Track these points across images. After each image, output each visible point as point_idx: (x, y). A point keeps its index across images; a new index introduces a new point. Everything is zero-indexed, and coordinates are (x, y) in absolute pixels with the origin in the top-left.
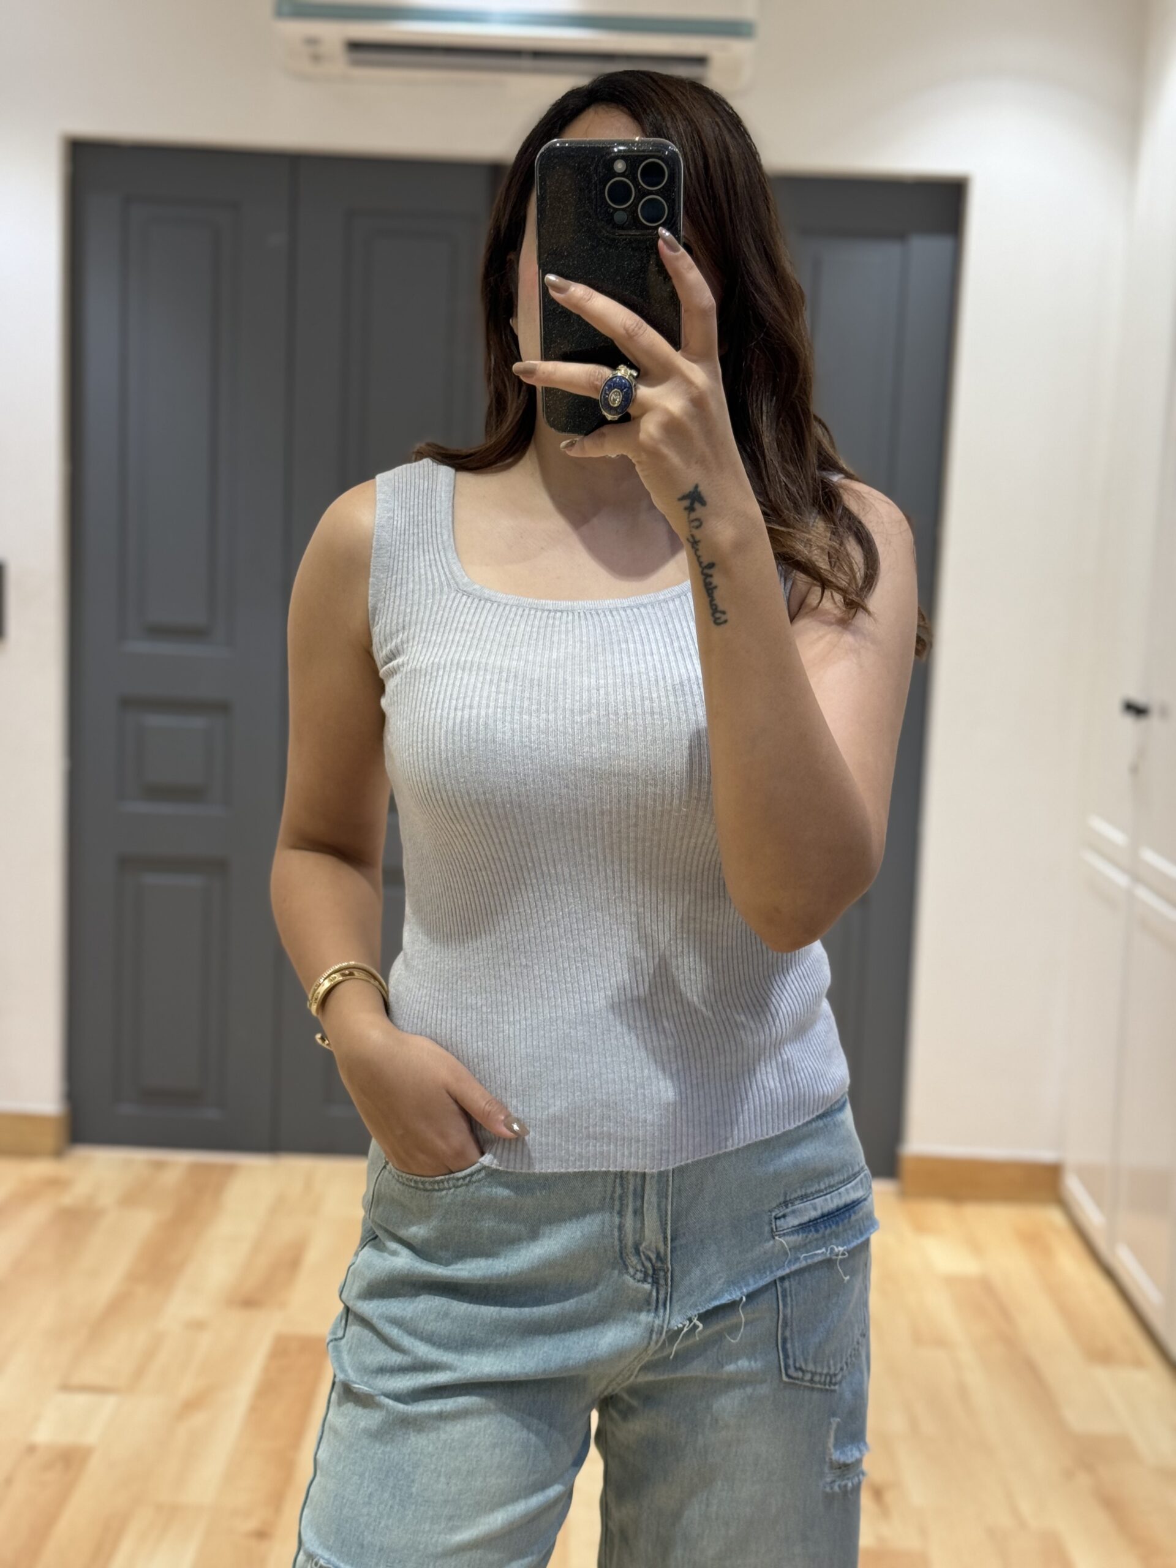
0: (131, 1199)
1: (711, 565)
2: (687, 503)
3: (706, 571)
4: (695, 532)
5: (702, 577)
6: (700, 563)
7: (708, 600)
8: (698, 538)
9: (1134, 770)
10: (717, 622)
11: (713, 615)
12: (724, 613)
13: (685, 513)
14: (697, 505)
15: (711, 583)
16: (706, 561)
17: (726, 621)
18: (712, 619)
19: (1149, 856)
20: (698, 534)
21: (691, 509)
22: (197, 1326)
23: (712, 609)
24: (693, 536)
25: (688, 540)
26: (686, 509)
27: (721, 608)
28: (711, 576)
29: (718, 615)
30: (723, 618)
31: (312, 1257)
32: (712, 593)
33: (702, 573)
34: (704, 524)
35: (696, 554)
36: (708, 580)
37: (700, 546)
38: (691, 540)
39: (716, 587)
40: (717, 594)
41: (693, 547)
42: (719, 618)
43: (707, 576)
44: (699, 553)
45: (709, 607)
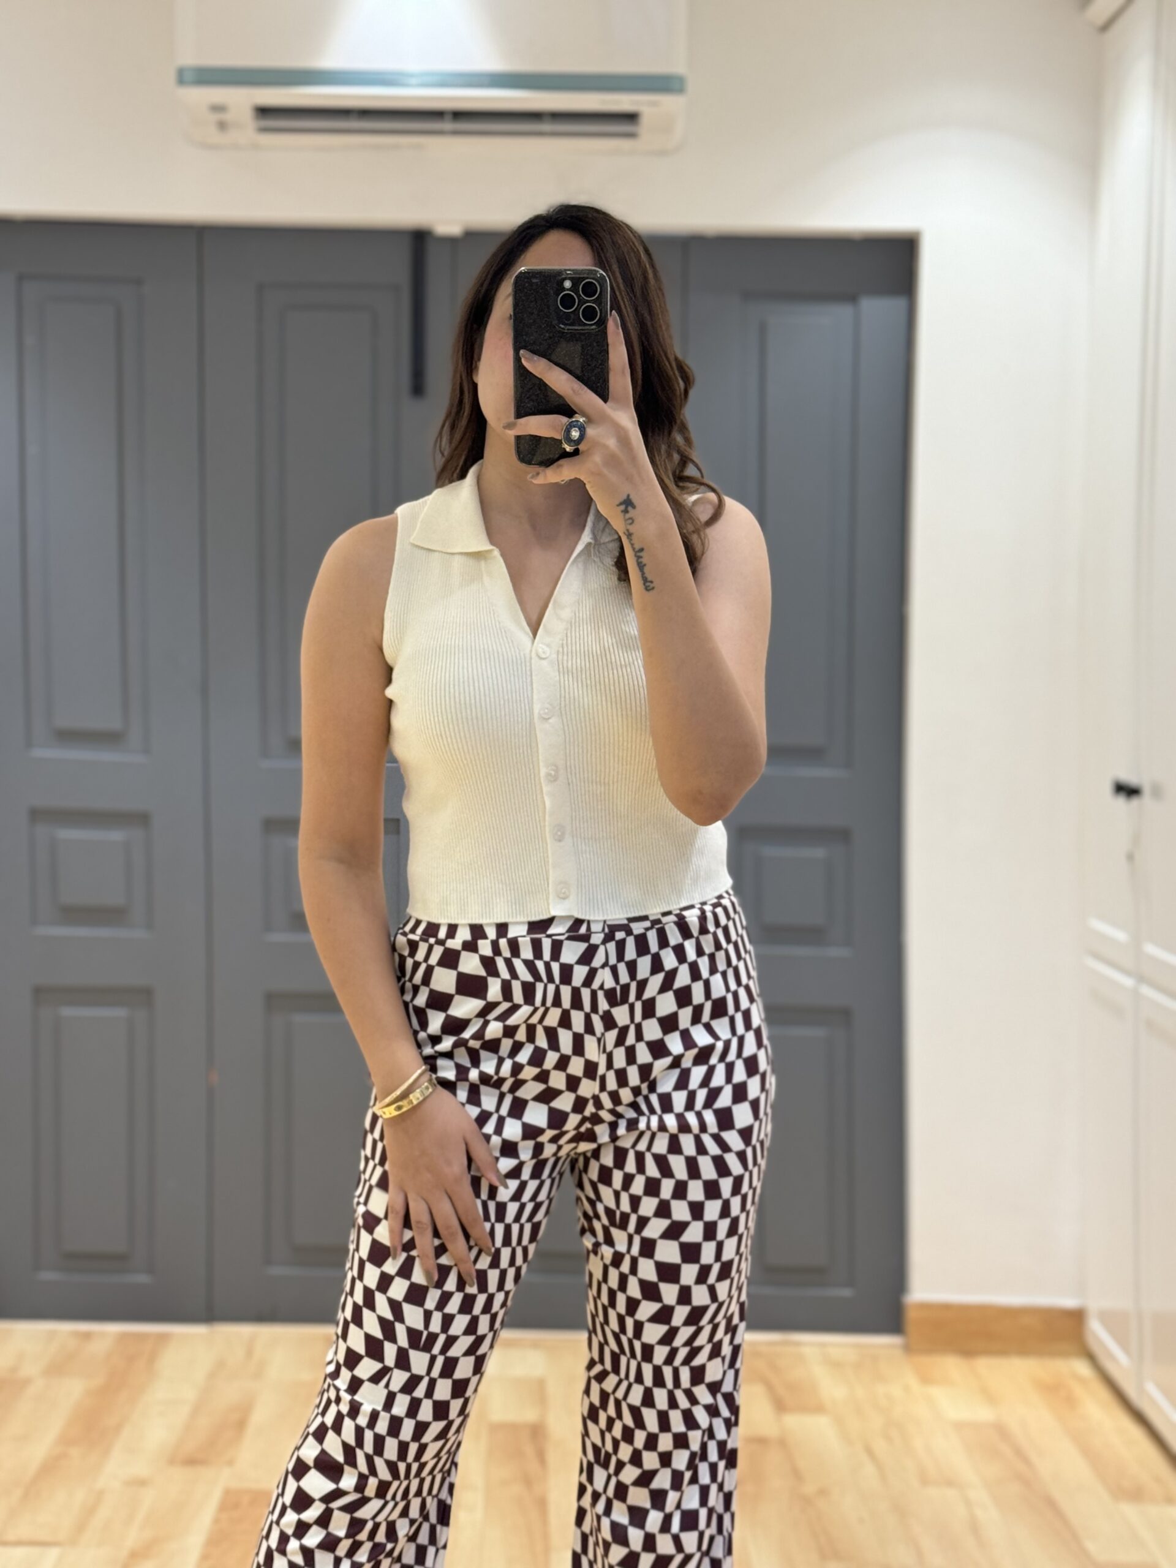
0: (57, 1369)
1: (642, 550)
2: (623, 507)
3: (638, 554)
4: (629, 527)
5: (635, 559)
6: (634, 549)
7: (640, 574)
8: (631, 531)
9: (1130, 857)
10: (647, 589)
11: (644, 584)
12: (652, 582)
13: (622, 514)
14: (630, 508)
15: (641, 562)
16: (637, 547)
17: (653, 588)
18: (643, 587)
19: (1150, 949)
20: (632, 529)
21: (626, 511)
22: (141, 1483)
23: (644, 580)
24: (628, 530)
25: (624, 533)
26: (622, 511)
27: (649, 579)
28: (641, 557)
29: (648, 584)
30: (652, 585)
31: (259, 1416)
32: (643, 569)
33: (636, 556)
34: (635, 522)
35: (630, 542)
36: (640, 560)
37: (633, 537)
38: (627, 533)
39: (645, 565)
40: (646, 569)
41: (628, 538)
42: (649, 586)
43: (639, 557)
44: (632, 542)
45: (641, 578)
